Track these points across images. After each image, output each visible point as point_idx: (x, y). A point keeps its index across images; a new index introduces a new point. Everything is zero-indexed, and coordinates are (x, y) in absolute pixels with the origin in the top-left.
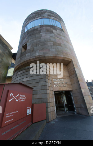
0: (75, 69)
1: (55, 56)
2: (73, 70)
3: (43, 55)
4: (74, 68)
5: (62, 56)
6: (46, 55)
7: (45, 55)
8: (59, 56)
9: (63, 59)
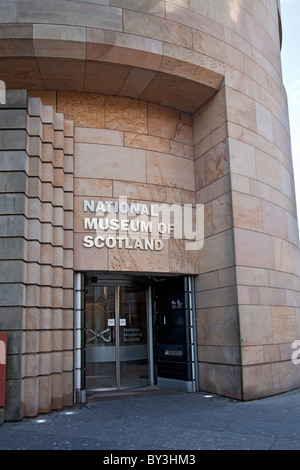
0: (227, 150)
1: (100, 39)
2: (220, 150)
3: (18, 25)
4: (225, 141)
5: (155, 48)
6: (39, 33)
7: (30, 25)
8: (134, 44)
9: (158, 73)
